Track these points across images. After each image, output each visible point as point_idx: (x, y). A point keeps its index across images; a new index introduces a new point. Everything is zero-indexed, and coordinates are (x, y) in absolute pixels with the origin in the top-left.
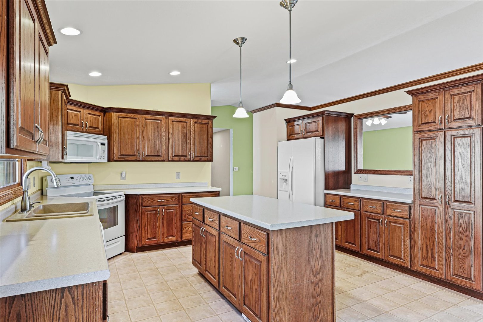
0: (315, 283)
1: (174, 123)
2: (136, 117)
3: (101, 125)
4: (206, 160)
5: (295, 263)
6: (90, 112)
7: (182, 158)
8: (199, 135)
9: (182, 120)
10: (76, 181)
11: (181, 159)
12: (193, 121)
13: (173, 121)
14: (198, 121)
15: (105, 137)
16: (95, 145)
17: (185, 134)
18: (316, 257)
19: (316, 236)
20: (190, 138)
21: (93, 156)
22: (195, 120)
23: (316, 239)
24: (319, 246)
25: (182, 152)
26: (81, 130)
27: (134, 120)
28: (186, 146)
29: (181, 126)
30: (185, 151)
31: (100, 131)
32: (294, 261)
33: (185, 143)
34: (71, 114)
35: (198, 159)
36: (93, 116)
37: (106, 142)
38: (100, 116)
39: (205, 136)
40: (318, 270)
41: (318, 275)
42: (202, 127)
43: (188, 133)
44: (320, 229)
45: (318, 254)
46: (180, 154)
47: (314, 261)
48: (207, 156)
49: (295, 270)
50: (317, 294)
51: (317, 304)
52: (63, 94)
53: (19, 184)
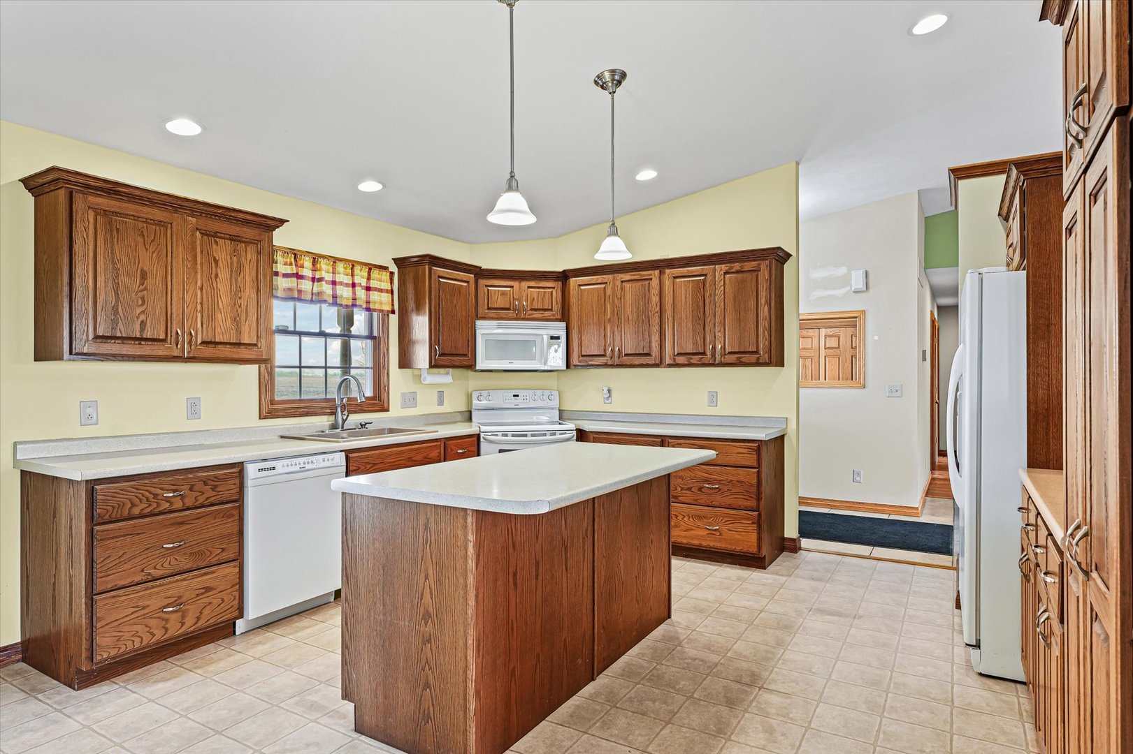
0: (423, 636)
1: (678, 280)
2: (605, 281)
3: (557, 304)
4: (754, 361)
5: (381, 571)
6: (532, 284)
7: (695, 359)
8: (735, 301)
9: (695, 272)
10: (522, 401)
11: (692, 361)
12: (721, 268)
13: (674, 278)
14: (732, 268)
15: (563, 324)
16: (538, 340)
17: (701, 304)
18: (427, 577)
19: (426, 529)
20: (712, 312)
21: (535, 360)
22: (724, 267)
23: (427, 537)
24: (434, 556)
25: (695, 344)
26: (515, 316)
27: (603, 286)
28: (704, 329)
29: (692, 286)
30: (700, 342)
31: (554, 315)
32: (381, 567)
33: (702, 323)
34: (495, 293)
35: (732, 358)
36: (538, 290)
37: (563, 334)
38: (554, 288)
39: (752, 303)
40: (431, 610)
41: (430, 621)
42: (743, 281)
43: (707, 300)
44: (436, 516)
45: (430, 572)
46: (690, 349)
47: (421, 585)
48: (756, 352)
49: (383, 586)
50: (427, 662)
51: (427, 685)
52: (434, 268)
53: (373, 398)
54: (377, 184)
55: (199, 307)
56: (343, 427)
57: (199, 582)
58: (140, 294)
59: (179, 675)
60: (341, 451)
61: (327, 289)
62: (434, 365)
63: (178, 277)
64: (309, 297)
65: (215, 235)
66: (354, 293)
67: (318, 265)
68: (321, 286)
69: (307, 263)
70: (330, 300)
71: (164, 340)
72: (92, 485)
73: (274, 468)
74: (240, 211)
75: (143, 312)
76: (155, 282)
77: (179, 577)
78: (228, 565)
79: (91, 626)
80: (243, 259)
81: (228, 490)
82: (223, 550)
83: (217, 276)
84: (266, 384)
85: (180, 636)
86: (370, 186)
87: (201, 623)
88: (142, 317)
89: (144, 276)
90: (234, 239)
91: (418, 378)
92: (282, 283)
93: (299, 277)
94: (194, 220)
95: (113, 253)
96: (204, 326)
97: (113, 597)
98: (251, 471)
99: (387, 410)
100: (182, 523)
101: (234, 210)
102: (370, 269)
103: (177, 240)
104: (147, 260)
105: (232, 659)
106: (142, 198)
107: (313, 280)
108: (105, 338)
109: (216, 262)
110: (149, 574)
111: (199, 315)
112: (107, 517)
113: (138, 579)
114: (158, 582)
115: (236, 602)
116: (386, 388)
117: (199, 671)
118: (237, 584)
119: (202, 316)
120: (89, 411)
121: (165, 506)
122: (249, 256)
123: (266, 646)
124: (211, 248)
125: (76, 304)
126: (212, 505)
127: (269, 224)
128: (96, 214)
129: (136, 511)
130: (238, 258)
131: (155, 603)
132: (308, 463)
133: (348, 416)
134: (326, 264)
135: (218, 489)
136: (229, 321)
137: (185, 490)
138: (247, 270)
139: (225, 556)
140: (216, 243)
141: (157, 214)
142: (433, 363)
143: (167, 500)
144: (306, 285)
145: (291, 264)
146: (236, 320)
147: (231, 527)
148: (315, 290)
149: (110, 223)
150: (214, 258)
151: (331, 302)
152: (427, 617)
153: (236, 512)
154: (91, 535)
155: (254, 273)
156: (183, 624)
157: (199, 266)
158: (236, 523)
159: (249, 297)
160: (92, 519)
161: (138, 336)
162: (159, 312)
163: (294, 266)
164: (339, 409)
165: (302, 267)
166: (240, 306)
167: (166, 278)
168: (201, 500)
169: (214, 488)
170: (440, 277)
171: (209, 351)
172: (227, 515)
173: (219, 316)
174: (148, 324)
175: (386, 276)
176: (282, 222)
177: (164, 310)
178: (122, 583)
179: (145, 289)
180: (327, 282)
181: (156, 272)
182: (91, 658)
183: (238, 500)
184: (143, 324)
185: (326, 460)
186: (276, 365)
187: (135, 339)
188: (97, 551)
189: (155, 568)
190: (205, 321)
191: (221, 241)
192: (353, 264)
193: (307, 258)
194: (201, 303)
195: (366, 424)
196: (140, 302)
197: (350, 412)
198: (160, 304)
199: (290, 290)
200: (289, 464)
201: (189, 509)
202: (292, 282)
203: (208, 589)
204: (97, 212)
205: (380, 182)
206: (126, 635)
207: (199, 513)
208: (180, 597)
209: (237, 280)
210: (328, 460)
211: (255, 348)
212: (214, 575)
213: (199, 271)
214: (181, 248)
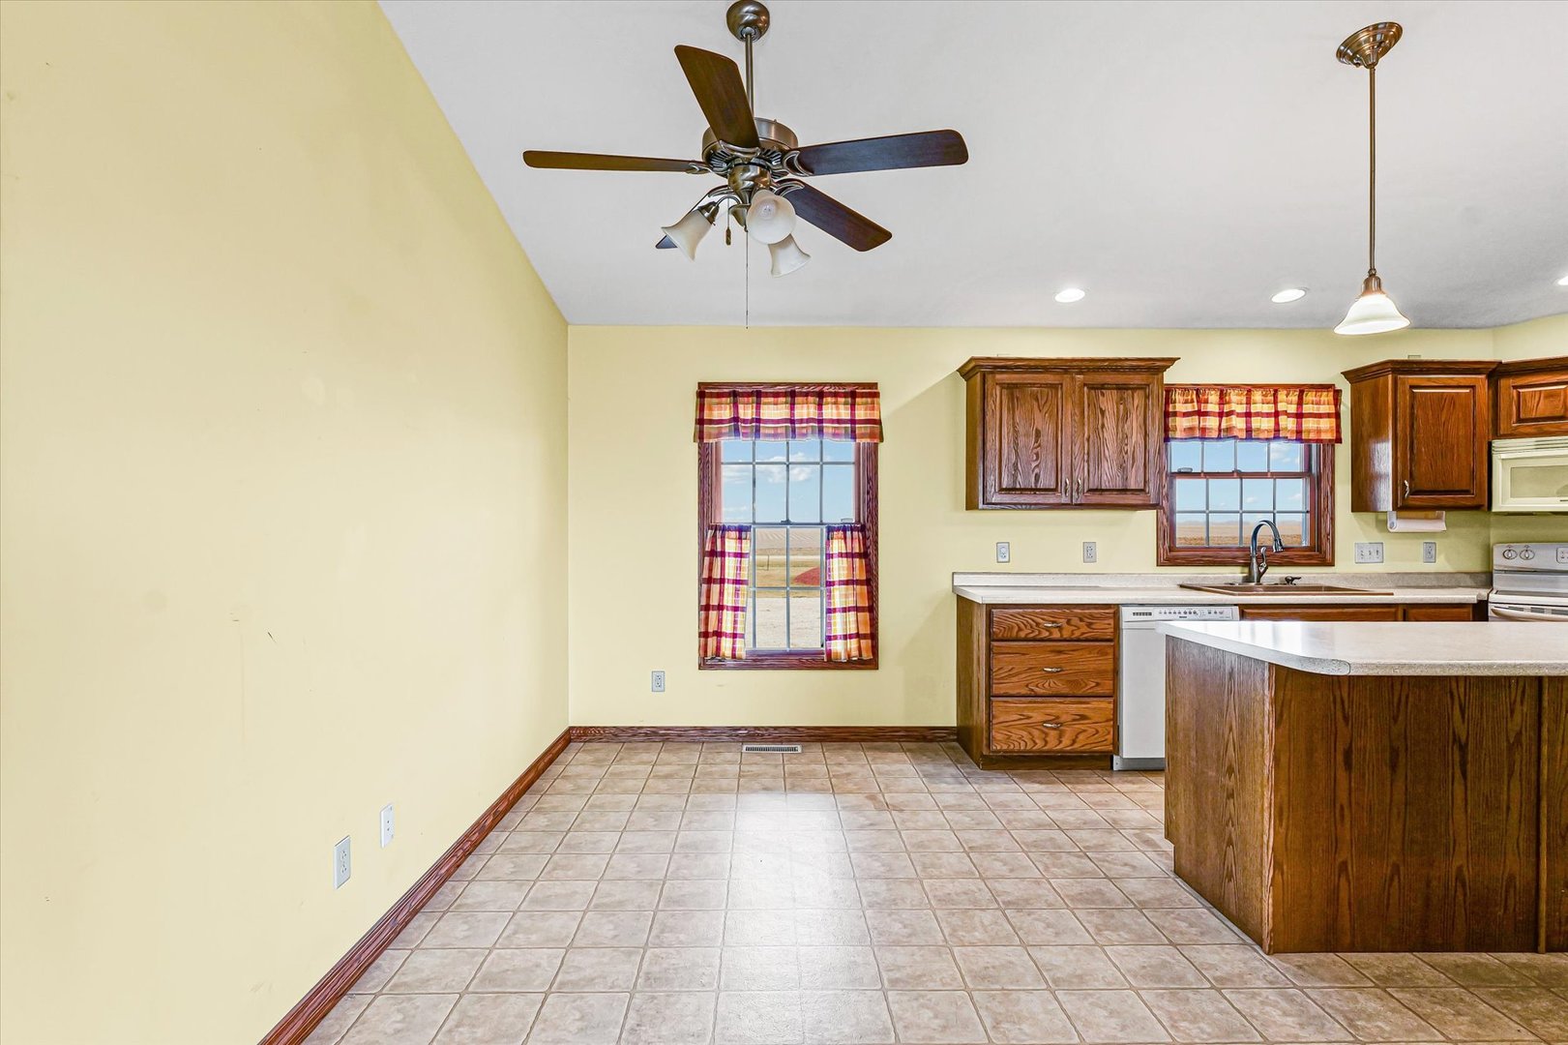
0: (1228, 789)
5: (1195, 717)
18: (1231, 730)
19: (1230, 679)
23: (1231, 687)
24: (1237, 708)
32: (1195, 712)
34: (1533, 396)
40: (1234, 764)
41: (1233, 775)
45: (1234, 725)
49: (1196, 733)
50: (1230, 817)
51: (1230, 843)
52: (1402, 376)
53: (1310, 549)
54: (1297, 291)
55: (1086, 457)
56: (1258, 581)
57: (1075, 708)
58: (1035, 451)
59: (1052, 783)
60: (1235, 605)
61: (1239, 423)
62: (1402, 507)
63: (1068, 430)
64: (1215, 435)
65: (1102, 387)
66: (1277, 423)
67: (1227, 398)
68: (1231, 420)
69: (1214, 397)
70: (1243, 435)
71: (1055, 490)
72: (990, 607)
73: (1150, 614)
74: (1127, 360)
75: (1037, 466)
76: (1047, 439)
77: (1057, 700)
78: (1102, 699)
79: (989, 721)
80: (1130, 406)
81: (1104, 627)
82: (1098, 684)
83: (1103, 426)
84: (1166, 532)
85: (1058, 752)
86: (1288, 295)
87: (1076, 746)
88: (1037, 470)
89: (1038, 434)
90: (1121, 388)
91: (1382, 525)
92: (1182, 423)
93: (1201, 414)
94: (1082, 376)
95: (1013, 419)
96: (1091, 475)
97: (1005, 702)
98: (1127, 614)
99: (1332, 564)
100: (1060, 652)
101: (1120, 360)
102: (1302, 392)
103: (1066, 398)
104: (1041, 422)
105: (1099, 786)
106: (1036, 367)
107: (1221, 415)
108: (1008, 490)
109: (1103, 412)
110: (1032, 690)
111: (1086, 464)
112: (1000, 636)
113: (1024, 691)
114: (1039, 699)
115: (1110, 737)
116: (1330, 537)
117: (1069, 786)
118: (1111, 720)
119: (1089, 465)
120: (1003, 550)
121: (1045, 634)
122: (1136, 402)
123: (1135, 786)
124: (1098, 400)
125: (987, 463)
126: (1087, 640)
127: (1156, 367)
128: (1002, 388)
129: (1022, 635)
130: (1125, 406)
131: (1037, 717)
132: (1190, 613)
133: (1266, 569)
134: (1238, 395)
135: (1093, 627)
136: (1115, 468)
137: (1062, 622)
138: (1134, 416)
139: (1099, 690)
140: (1103, 395)
141: (1050, 378)
142: (1399, 505)
143: (1047, 629)
144: (1212, 422)
145: (1192, 401)
146: (1122, 467)
147: (1107, 664)
148: (1224, 425)
149: (1012, 394)
150: (1101, 409)
151: (1244, 437)
152: (1230, 770)
153: (1111, 651)
154: (989, 649)
155: (1141, 418)
156: (1060, 742)
157: (1086, 419)
158: (1111, 661)
159: (1136, 442)
160: (991, 637)
161: (1033, 487)
162: (1050, 464)
163: (1195, 404)
164: (1254, 560)
165: (1206, 402)
166: (1126, 453)
167: (1057, 433)
168: (1077, 634)
169: (1089, 625)
170: (1412, 387)
171: (1096, 499)
172: (1102, 653)
173: (1105, 465)
174: (1041, 476)
175: (1327, 397)
176: (1172, 360)
177: (1054, 463)
178: (1012, 692)
179: (1039, 446)
180: (1239, 415)
181: (1048, 430)
182: (989, 746)
183: (1114, 640)
184: (1037, 477)
185: (1213, 612)
186: (1177, 509)
187: (1031, 490)
188: (994, 662)
189: (1037, 686)
190: (1091, 470)
191: (1107, 392)
192: (1275, 389)
193: (1213, 392)
194: (1088, 454)
195: (1293, 579)
196: (1035, 458)
197: (1271, 564)
198: (1051, 458)
199: (1191, 429)
200: (1167, 612)
201: (1065, 640)
202: (1194, 421)
203: (1083, 717)
204: (1003, 386)
205: (1300, 289)
206: (1014, 737)
207: (1075, 646)
208: (1058, 717)
209: (1123, 427)
210: (1216, 613)
211: (1142, 494)
212: (1088, 706)
213: (1086, 423)
214: (1070, 406)
